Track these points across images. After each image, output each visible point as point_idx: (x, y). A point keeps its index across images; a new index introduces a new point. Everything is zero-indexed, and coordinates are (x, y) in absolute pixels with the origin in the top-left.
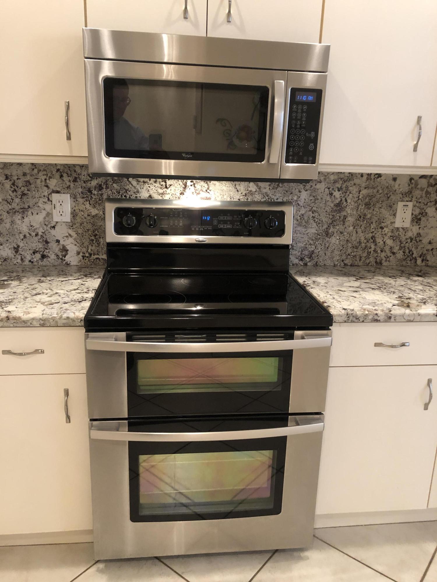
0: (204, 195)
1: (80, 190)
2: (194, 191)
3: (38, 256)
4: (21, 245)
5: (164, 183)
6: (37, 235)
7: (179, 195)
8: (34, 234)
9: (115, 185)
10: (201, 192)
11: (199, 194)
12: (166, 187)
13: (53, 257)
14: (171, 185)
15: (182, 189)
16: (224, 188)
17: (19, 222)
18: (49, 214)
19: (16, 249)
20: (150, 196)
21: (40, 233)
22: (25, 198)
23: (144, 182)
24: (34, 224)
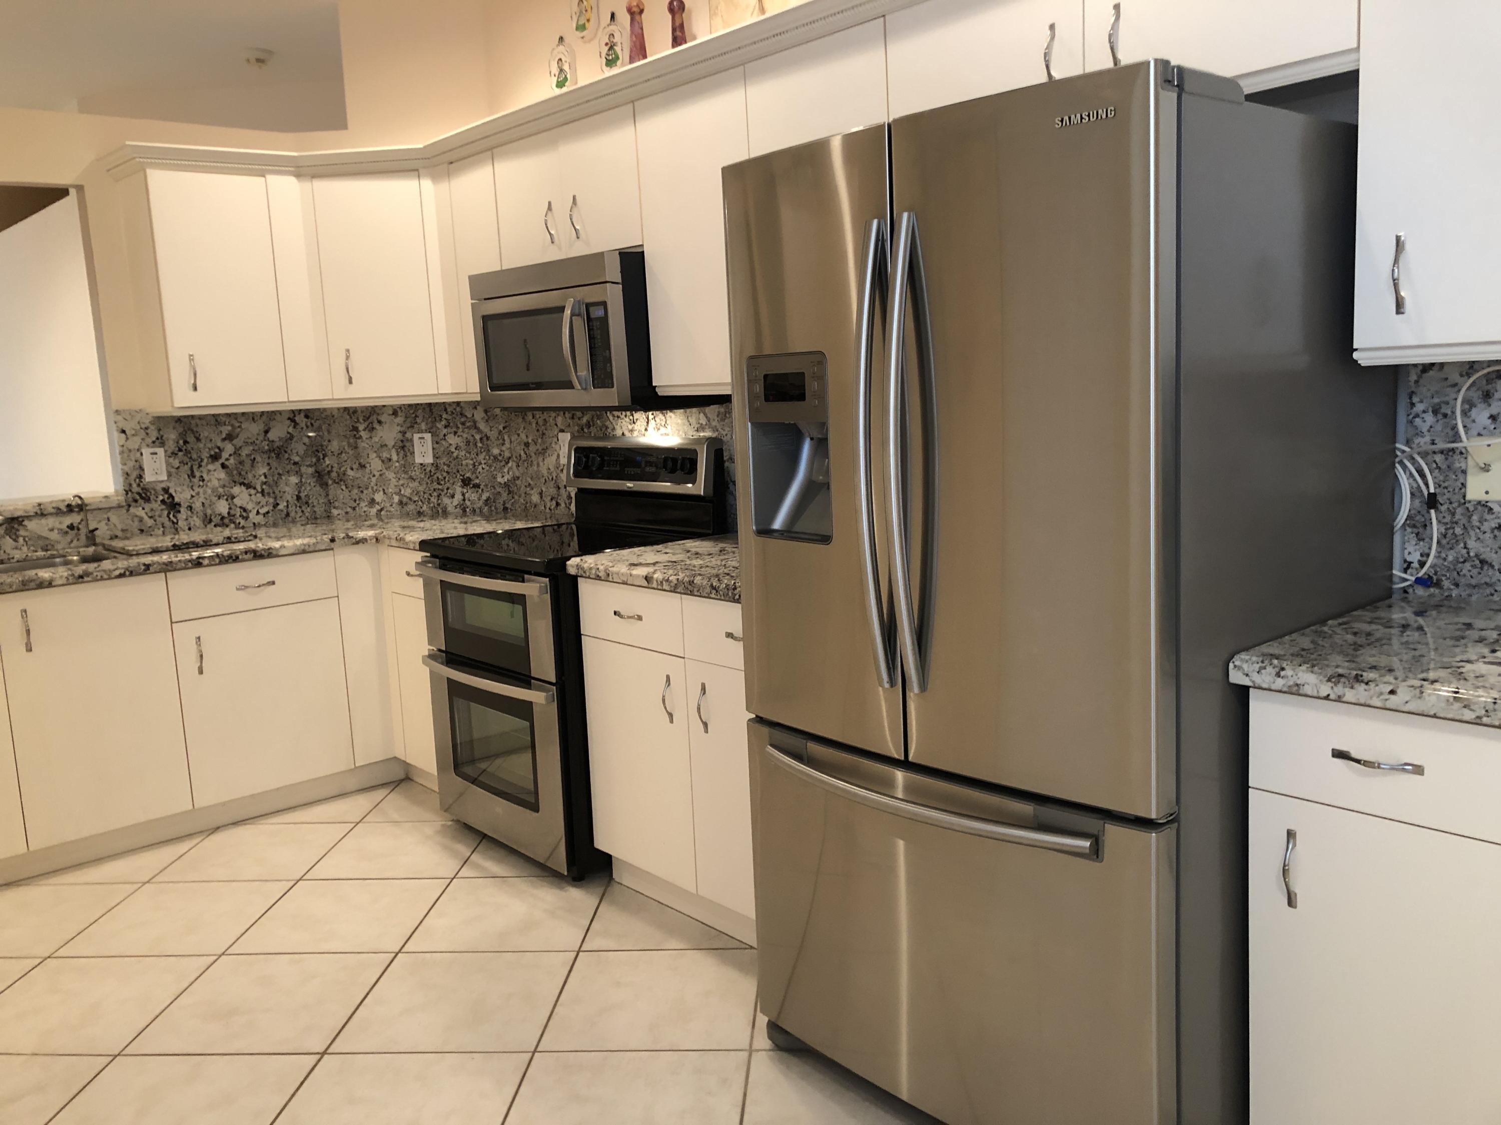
0: (663, 430)
1: (576, 428)
2: (654, 426)
3: (554, 503)
4: (544, 489)
5: (631, 417)
6: (552, 479)
7: (643, 430)
8: (551, 478)
9: (598, 421)
10: (661, 428)
11: (659, 429)
12: (634, 423)
13: (563, 505)
14: (637, 420)
15: (646, 424)
16: (679, 421)
17: (541, 464)
18: (558, 456)
19: (541, 494)
20: (623, 434)
21: (554, 478)
22: (544, 437)
23: (618, 417)
24: (550, 467)
